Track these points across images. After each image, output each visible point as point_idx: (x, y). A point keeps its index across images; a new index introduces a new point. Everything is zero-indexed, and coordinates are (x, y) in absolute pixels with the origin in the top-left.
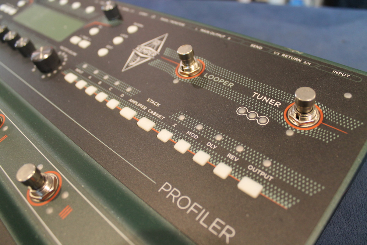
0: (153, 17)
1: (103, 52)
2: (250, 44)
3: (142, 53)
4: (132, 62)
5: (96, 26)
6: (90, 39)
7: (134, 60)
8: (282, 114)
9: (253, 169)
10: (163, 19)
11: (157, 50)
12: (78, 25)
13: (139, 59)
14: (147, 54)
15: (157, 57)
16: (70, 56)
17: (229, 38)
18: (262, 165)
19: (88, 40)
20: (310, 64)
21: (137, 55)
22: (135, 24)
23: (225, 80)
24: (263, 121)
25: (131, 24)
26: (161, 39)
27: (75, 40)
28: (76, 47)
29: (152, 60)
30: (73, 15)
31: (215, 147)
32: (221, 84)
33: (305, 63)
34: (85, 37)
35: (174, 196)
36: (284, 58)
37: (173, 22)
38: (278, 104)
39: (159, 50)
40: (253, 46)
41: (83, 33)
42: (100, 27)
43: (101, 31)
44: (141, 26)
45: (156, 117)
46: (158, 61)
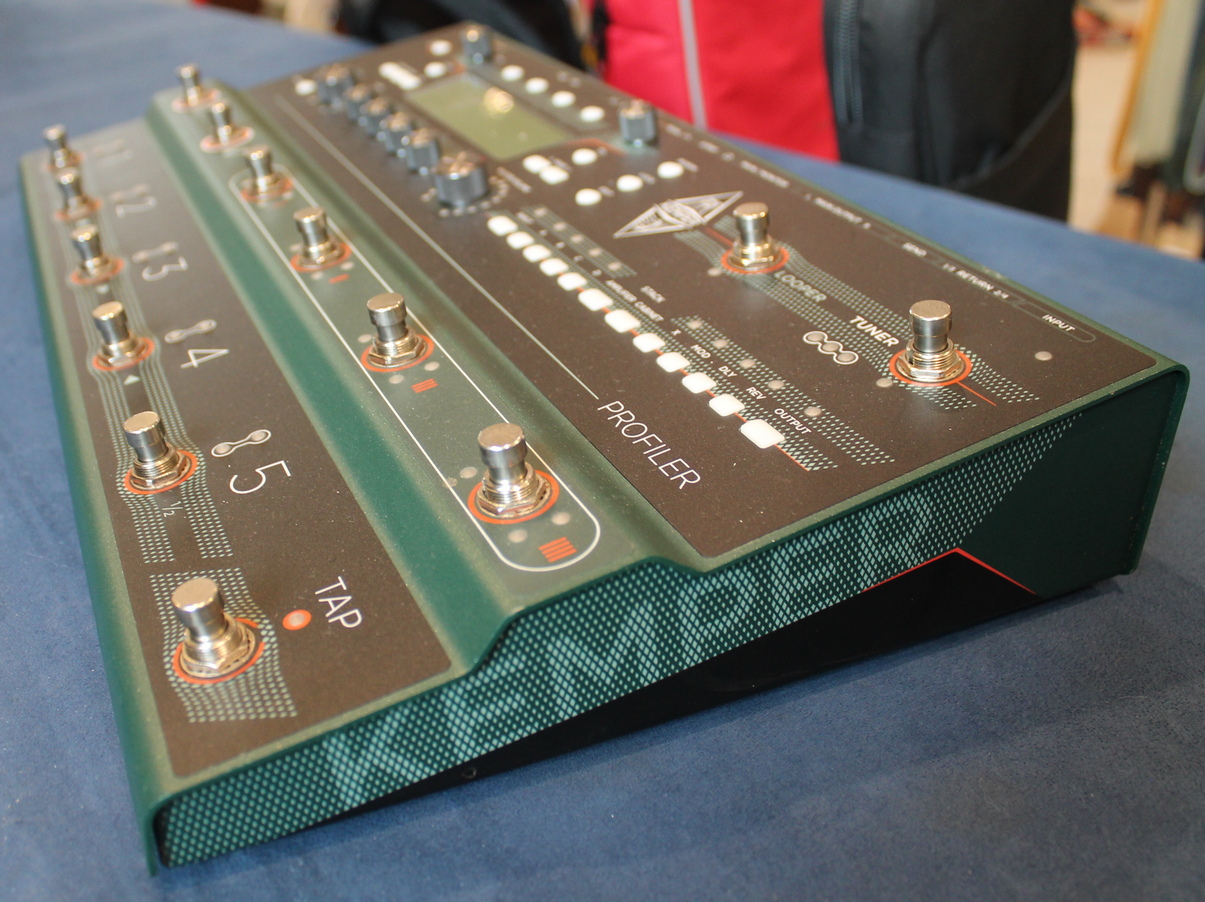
0: (728, 157)
1: (587, 197)
2: (904, 243)
3: (671, 215)
4: (642, 225)
5: (593, 147)
6: (569, 168)
7: (647, 223)
8: (890, 356)
9: (783, 414)
10: (747, 166)
11: (703, 216)
12: (555, 137)
13: (658, 223)
14: (679, 219)
15: (699, 228)
16: (513, 189)
17: (867, 226)
18: (802, 412)
19: (564, 169)
20: (1005, 296)
21: (658, 216)
22: (682, 160)
23: (813, 287)
24: (847, 358)
25: (673, 159)
26: (723, 200)
27: (535, 164)
28: (534, 179)
29: (685, 231)
30: (550, 116)
31: (732, 374)
32: (802, 293)
33: (997, 293)
34: (560, 162)
35: (621, 420)
36: (960, 279)
37: (765, 175)
38: (892, 342)
39: (709, 217)
40: (908, 247)
41: (559, 154)
42: (603, 151)
43: (600, 161)
44: (693, 167)
45: (648, 317)
46: (698, 234)
